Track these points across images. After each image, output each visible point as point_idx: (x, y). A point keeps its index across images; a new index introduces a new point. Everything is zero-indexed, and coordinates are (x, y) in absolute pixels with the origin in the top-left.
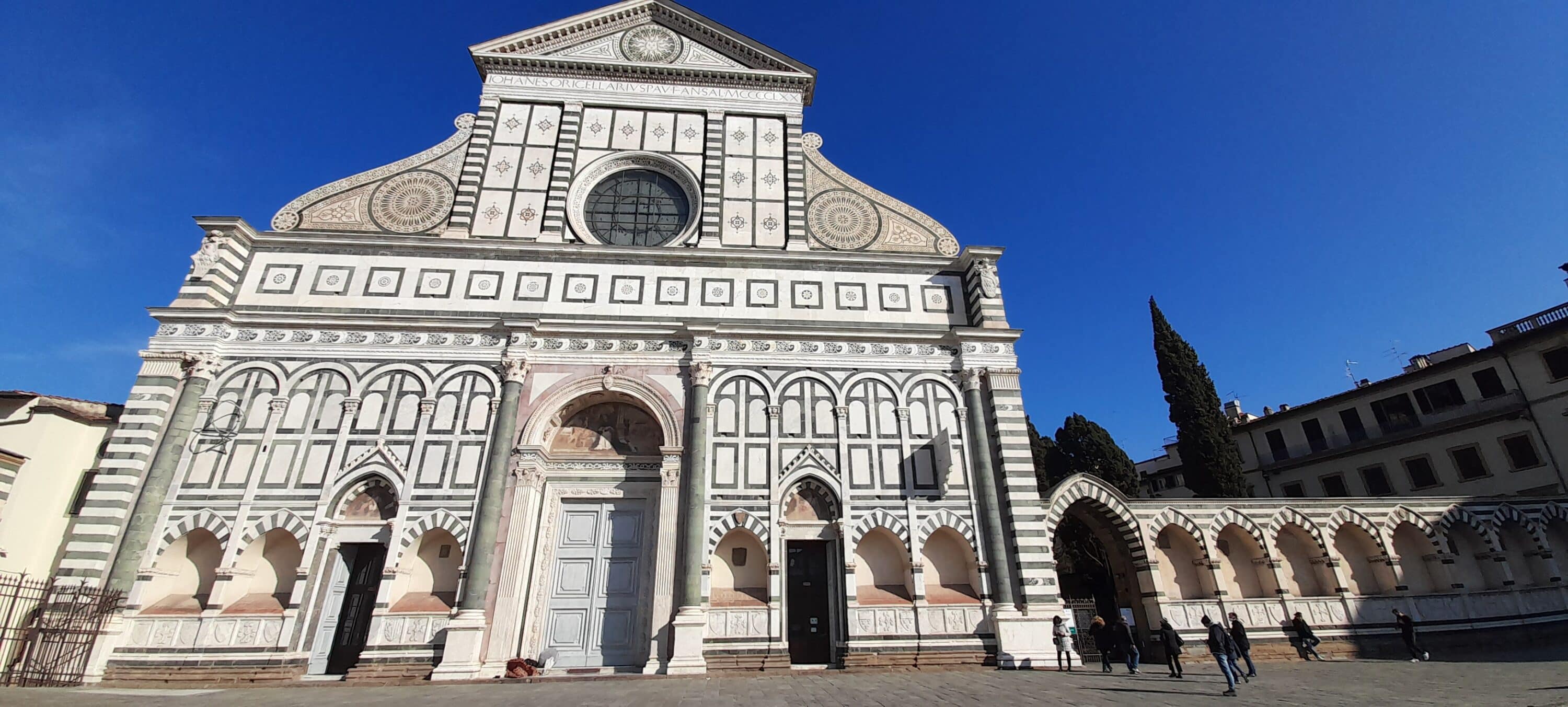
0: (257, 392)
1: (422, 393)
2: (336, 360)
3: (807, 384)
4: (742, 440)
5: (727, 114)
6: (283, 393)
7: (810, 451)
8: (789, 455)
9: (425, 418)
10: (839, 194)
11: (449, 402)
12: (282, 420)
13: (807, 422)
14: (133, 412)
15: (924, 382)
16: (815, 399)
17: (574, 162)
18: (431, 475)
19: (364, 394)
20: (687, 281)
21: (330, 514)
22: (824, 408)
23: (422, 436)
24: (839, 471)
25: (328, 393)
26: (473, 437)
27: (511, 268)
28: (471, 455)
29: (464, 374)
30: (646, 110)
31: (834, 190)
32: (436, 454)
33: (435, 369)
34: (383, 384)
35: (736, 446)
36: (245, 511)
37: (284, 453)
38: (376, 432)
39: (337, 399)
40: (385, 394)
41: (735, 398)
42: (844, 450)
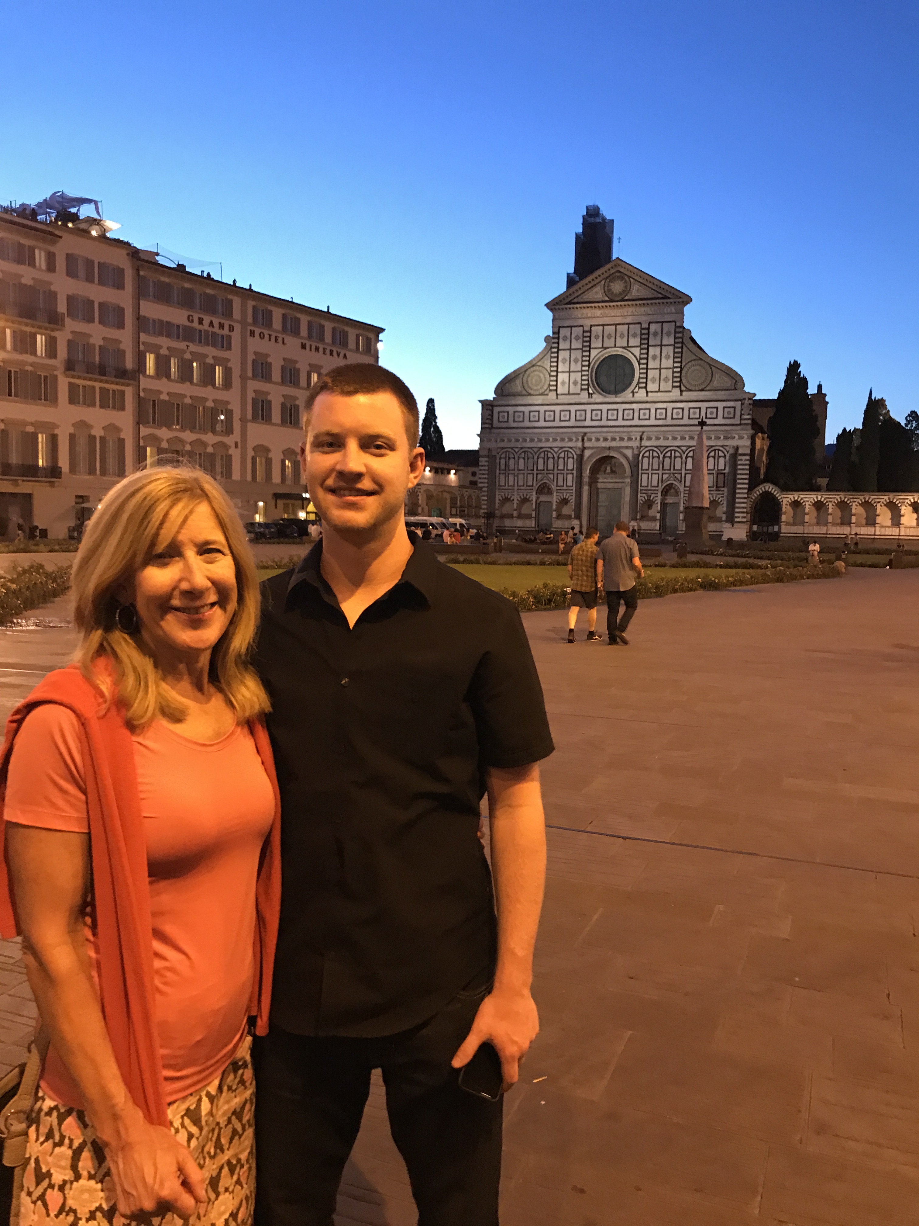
0: (509, 458)
1: (554, 458)
2: (528, 448)
3: (673, 452)
4: (650, 472)
5: (650, 323)
6: (516, 458)
7: (672, 475)
8: (665, 476)
9: (556, 466)
10: (696, 362)
11: (561, 460)
12: (518, 467)
13: (672, 465)
14: (482, 466)
15: (715, 450)
16: (675, 457)
17: (589, 356)
18: (560, 483)
19: (538, 458)
20: (633, 410)
21: (536, 494)
22: (678, 460)
23: (556, 471)
24: (681, 482)
25: (528, 458)
26: (570, 472)
27: (573, 408)
28: (570, 477)
29: (565, 451)
30: (616, 325)
31: (694, 360)
32: (560, 477)
33: (556, 450)
34: (542, 455)
35: (648, 474)
36: (515, 493)
37: (521, 476)
38: (544, 470)
39: (531, 460)
40: (544, 458)
41: (649, 457)
42: (683, 475)
